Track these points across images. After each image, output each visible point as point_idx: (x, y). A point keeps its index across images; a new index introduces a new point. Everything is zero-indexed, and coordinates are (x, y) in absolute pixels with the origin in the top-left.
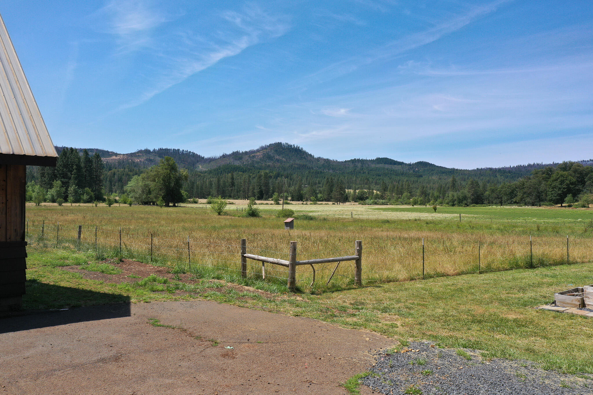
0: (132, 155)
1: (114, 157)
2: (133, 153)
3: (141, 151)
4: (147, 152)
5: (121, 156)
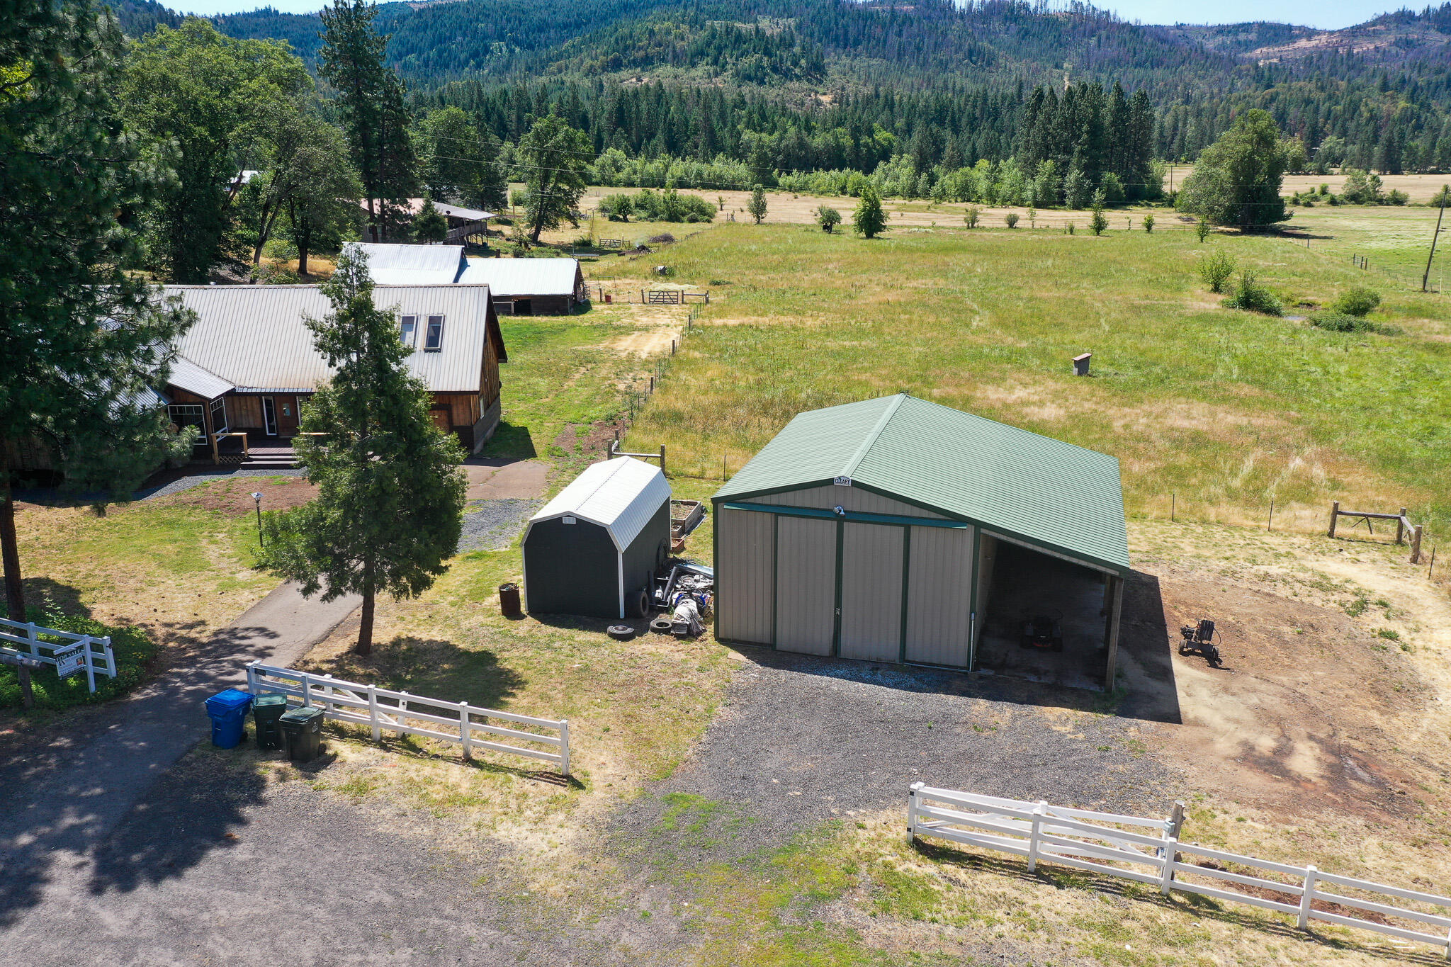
0: (1357, 32)
1: (1303, 43)
2: (1359, 27)
3: (1384, 19)
4: (1404, 18)
5: (1324, 38)
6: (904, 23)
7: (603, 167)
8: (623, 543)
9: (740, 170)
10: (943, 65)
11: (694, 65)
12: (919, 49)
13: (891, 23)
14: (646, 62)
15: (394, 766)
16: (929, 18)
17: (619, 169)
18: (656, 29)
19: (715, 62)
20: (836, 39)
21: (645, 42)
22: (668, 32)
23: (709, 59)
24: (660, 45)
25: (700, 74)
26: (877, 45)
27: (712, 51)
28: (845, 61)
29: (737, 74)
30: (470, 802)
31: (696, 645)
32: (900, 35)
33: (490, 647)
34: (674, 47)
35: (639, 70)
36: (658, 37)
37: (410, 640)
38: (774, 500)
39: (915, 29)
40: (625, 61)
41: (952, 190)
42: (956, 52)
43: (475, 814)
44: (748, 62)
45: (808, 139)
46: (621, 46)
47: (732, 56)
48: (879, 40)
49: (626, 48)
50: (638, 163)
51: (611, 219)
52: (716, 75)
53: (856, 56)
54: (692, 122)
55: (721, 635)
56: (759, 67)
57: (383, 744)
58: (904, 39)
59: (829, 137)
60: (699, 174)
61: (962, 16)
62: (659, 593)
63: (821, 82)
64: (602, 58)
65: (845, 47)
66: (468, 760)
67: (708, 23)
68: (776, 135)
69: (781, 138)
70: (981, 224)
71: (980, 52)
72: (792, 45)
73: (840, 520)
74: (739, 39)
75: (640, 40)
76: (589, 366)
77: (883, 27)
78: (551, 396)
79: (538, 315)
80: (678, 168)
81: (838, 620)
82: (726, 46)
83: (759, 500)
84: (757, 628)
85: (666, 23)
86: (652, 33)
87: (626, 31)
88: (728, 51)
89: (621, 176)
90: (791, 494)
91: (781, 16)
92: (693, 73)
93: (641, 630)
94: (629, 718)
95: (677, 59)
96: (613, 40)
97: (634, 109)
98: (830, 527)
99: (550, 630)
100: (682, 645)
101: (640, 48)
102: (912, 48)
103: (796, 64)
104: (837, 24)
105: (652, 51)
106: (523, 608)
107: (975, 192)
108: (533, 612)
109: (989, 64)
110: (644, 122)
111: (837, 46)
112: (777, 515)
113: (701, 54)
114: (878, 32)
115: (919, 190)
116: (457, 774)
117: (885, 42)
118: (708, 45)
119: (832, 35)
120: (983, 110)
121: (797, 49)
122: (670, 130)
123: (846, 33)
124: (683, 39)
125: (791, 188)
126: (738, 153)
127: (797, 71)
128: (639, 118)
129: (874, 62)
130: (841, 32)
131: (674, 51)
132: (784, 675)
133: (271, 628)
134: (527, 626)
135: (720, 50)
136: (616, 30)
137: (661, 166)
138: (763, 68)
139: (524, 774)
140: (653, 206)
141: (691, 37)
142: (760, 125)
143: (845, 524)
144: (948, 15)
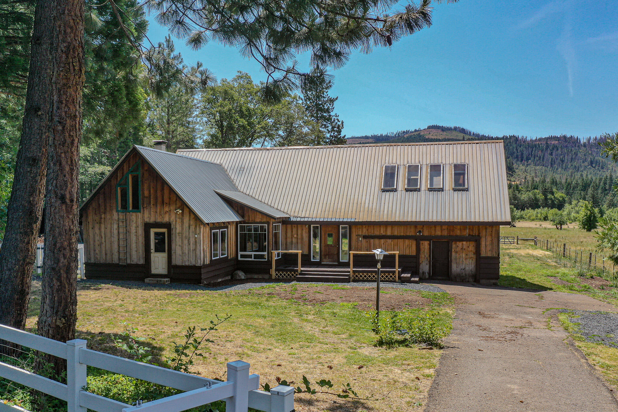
6: (553, 149)
10: (577, 169)
12: (563, 161)
13: (547, 149)
16: (566, 146)
20: (518, 157)
26: (540, 159)
28: (522, 167)
32: (551, 154)
39: (559, 152)
42: (583, 162)
53: (528, 165)
58: (554, 157)
61: (585, 145)
65: (522, 160)
71: (597, 162)
104: (517, 150)
109: (602, 168)
111: (518, 160)
123: (522, 154)
129: (538, 168)
130: (519, 154)
144: (577, 145)
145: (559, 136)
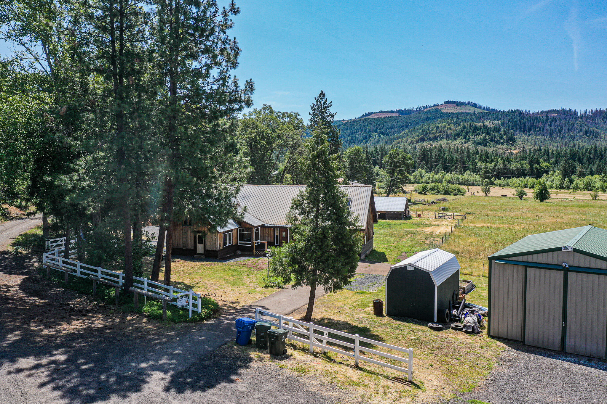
6: (552, 121)
7: (416, 177)
8: (438, 281)
9: (477, 177)
10: (573, 138)
11: (455, 139)
12: (560, 131)
13: (546, 121)
14: (435, 139)
15: (320, 364)
16: (565, 118)
17: (422, 177)
18: (440, 126)
19: (465, 138)
20: (520, 128)
21: (434, 131)
22: (445, 127)
23: (462, 137)
24: (441, 132)
25: (458, 143)
26: (540, 130)
27: (463, 134)
28: (524, 137)
29: (475, 142)
30: (358, 384)
31: (477, 337)
32: (551, 126)
33: (368, 326)
34: (447, 133)
35: (431, 142)
36: (440, 129)
37: (329, 319)
38: (524, 258)
39: (558, 123)
40: (426, 139)
41: (582, 186)
42: (579, 132)
43: (360, 391)
44: (480, 138)
45: (508, 166)
46: (425, 133)
47: (472, 135)
48: (540, 128)
49: (427, 133)
50: (431, 175)
51: (419, 193)
52: (465, 143)
53: (529, 135)
54: (455, 159)
55: (492, 334)
56: (484, 139)
57: (315, 355)
58: (552, 127)
59: (518, 165)
60: (458, 179)
61: (581, 117)
62: (454, 312)
63: (513, 145)
64: (416, 137)
65: (524, 131)
66: (357, 367)
67: (462, 124)
68: (493, 164)
69: (496, 165)
70: (600, 198)
71: (591, 132)
72: (499, 130)
73: (566, 271)
74: (476, 128)
75: (432, 130)
76: (412, 235)
77: (543, 122)
78: (395, 243)
79: (389, 219)
80: (448, 176)
81: (564, 329)
82: (470, 132)
83: (515, 259)
84: (514, 330)
85: (444, 124)
86: (438, 127)
87: (427, 127)
88: (471, 134)
89: (423, 180)
90: (535, 256)
91: (495, 120)
92: (455, 142)
93: (446, 326)
94: (443, 362)
95: (448, 137)
96: (421, 131)
97: (429, 154)
98: (560, 275)
99: (398, 322)
100: (469, 336)
101: (432, 134)
102: (557, 131)
103: (501, 138)
104: (520, 122)
105: (437, 134)
106: (384, 313)
107: (595, 187)
108: (389, 314)
109: (596, 137)
110: (434, 159)
111: (521, 131)
112: (526, 267)
113: (459, 135)
114: (540, 125)
115: (564, 186)
116: (351, 372)
117: (543, 129)
118: (462, 131)
119: (518, 127)
120: (595, 155)
121: (502, 132)
122: (445, 162)
123: (525, 126)
124: (451, 129)
125: (500, 185)
126: (475, 170)
127: (502, 141)
128: (431, 158)
129: (538, 137)
130: (522, 125)
131: (447, 134)
132: (532, 356)
133: (267, 307)
134: (386, 320)
135: (467, 133)
136: (423, 127)
137: (441, 176)
138: (486, 140)
139: (387, 377)
140: (438, 189)
141: (454, 129)
142: (486, 160)
143: (569, 273)
144: (574, 117)
145: (558, 110)
